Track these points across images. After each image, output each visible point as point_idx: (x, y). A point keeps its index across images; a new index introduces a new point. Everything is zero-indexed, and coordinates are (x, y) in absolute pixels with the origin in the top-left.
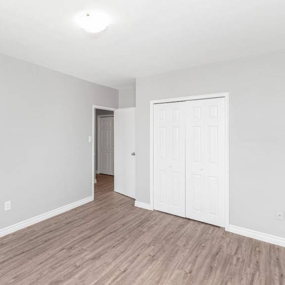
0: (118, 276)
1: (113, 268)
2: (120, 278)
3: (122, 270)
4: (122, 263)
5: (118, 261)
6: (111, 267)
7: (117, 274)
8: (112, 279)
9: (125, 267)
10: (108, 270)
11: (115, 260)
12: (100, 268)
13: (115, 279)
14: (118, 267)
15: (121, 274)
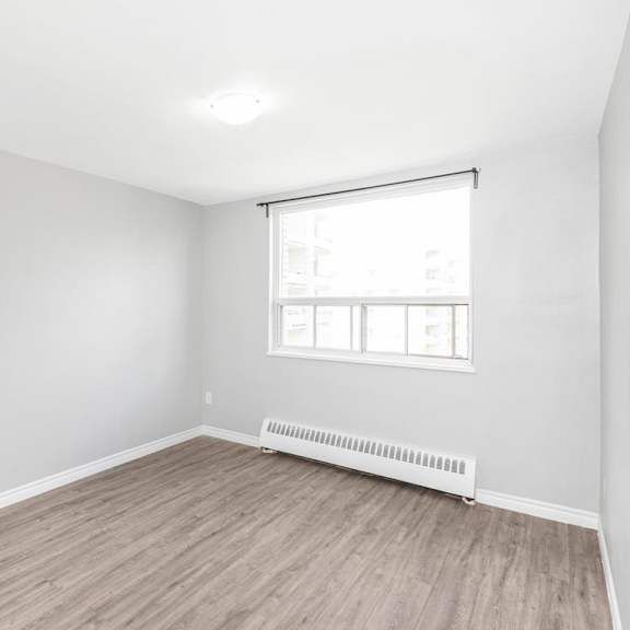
0: (188, 576)
1: (196, 592)
2: (185, 573)
3: (178, 588)
4: (175, 602)
5: (183, 609)
6: (201, 593)
7: (191, 580)
8: (200, 573)
9: (171, 593)
10: (208, 587)
11: (192, 610)
12: (225, 591)
13: (193, 572)
14: (187, 592)
15: (183, 580)
